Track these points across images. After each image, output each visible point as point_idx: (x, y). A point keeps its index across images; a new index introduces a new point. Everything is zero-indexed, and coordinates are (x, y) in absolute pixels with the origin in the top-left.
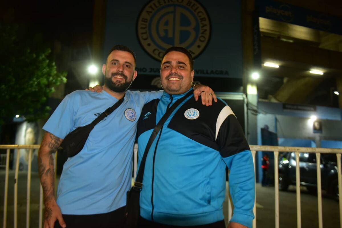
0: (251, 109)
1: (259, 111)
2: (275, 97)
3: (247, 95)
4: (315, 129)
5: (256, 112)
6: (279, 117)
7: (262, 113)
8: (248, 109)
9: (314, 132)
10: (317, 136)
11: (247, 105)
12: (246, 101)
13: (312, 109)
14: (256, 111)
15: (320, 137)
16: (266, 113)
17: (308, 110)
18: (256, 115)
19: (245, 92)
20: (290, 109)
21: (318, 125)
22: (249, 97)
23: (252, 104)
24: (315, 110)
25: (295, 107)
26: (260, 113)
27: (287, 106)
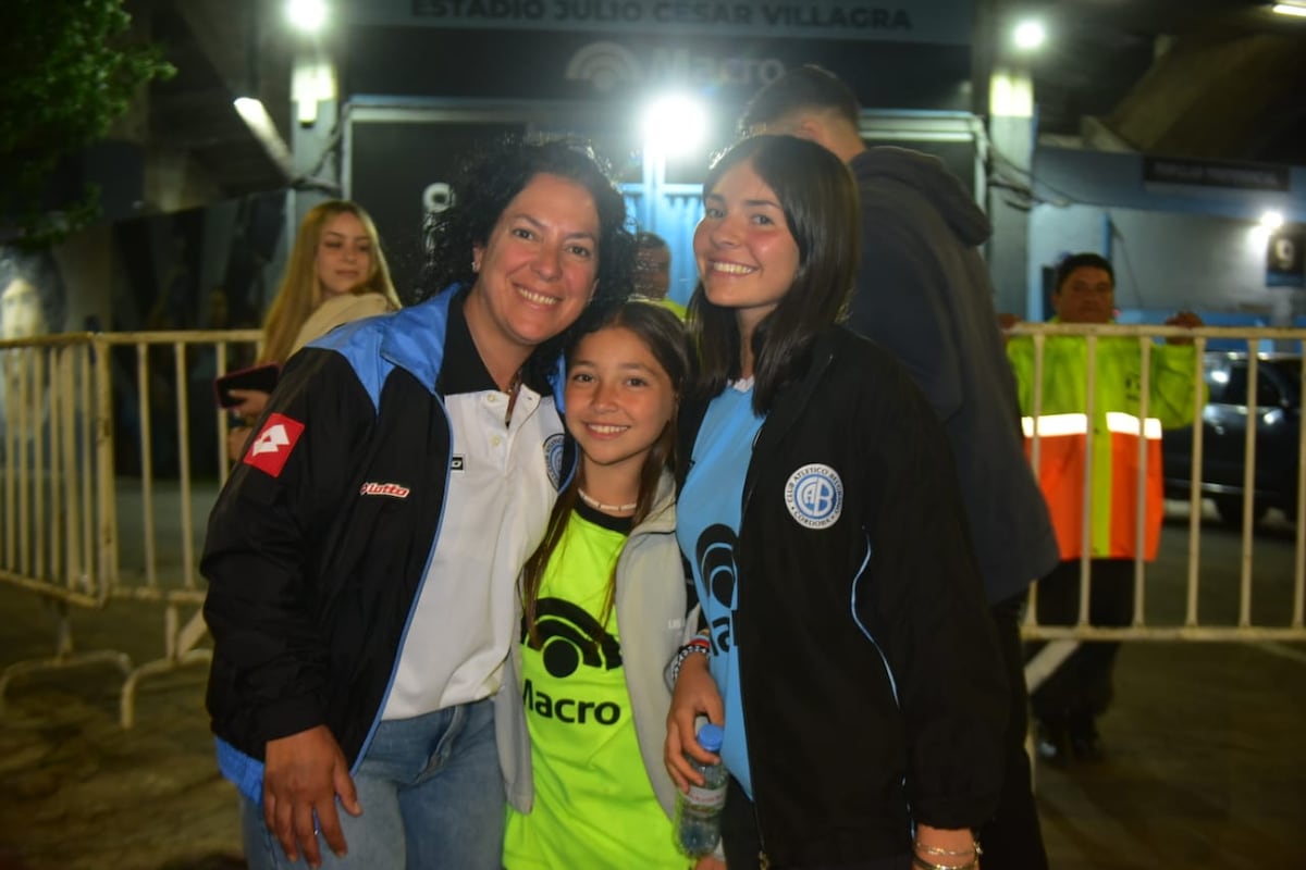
0: (1006, 182)
1: (1039, 191)
2: (1114, 128)
3: (987, 122)
4: (1274, 267)
5: (1024, 198)
6: (1124, 218)
7: (1054, 204)
8: (990, 184)
9: (1270, 284)
10: (1282, 298)
11: (989, 169)
12: (982, 145)
13: (1271, 180)
14: (1026, 194)
15: (1294, 302)
16: (1069, 201)
17: (1253, 186)
18: (1026, 210)
19: (980, 106)
20: (1174, 180)
21: (1287, 251)
22: (998, 130)
23: (1007, 162)
24: (1282, 185)
25: (1197, 173)
26: (1041, 202)
27: (1160, 168)
